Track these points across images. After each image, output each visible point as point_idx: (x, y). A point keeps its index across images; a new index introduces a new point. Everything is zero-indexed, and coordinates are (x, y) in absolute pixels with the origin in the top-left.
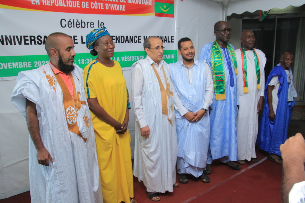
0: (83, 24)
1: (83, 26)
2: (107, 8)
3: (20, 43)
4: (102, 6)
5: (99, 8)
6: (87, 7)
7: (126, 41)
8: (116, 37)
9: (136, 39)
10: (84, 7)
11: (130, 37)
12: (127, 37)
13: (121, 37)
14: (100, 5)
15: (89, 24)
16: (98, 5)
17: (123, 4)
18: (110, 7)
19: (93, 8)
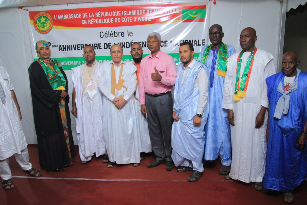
1: (116, 35)
2: (135, 20)
3: (75, 49)
4: (130, 19)
5: (128, 21)
6: (119, 22)
8: (143, 43)
10: (117, 22)
14: (129, 19)
15: (120, 34)
16: (127, 19)
18: (137, 19)
19: (123, 21)
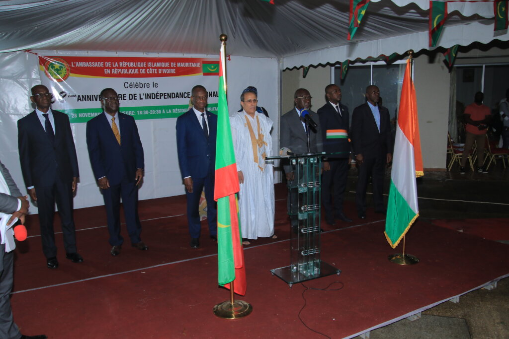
0: (141, 85)
1: (141, 86)
2: (160, 72)
3: (96, 100)
4: (156, 71)
5: (154, 73)
6: (145, 73)
7: (177, 96)
8: (168, 94)
9: (186, 95)
10: (142, 73)
11: (180, 93)
12: (177, 93)
13: (172, 93)
15: (146, 85)
16: (153, 71)
17: (173, 68)
18: (162, 71)
19: (148, 73)
